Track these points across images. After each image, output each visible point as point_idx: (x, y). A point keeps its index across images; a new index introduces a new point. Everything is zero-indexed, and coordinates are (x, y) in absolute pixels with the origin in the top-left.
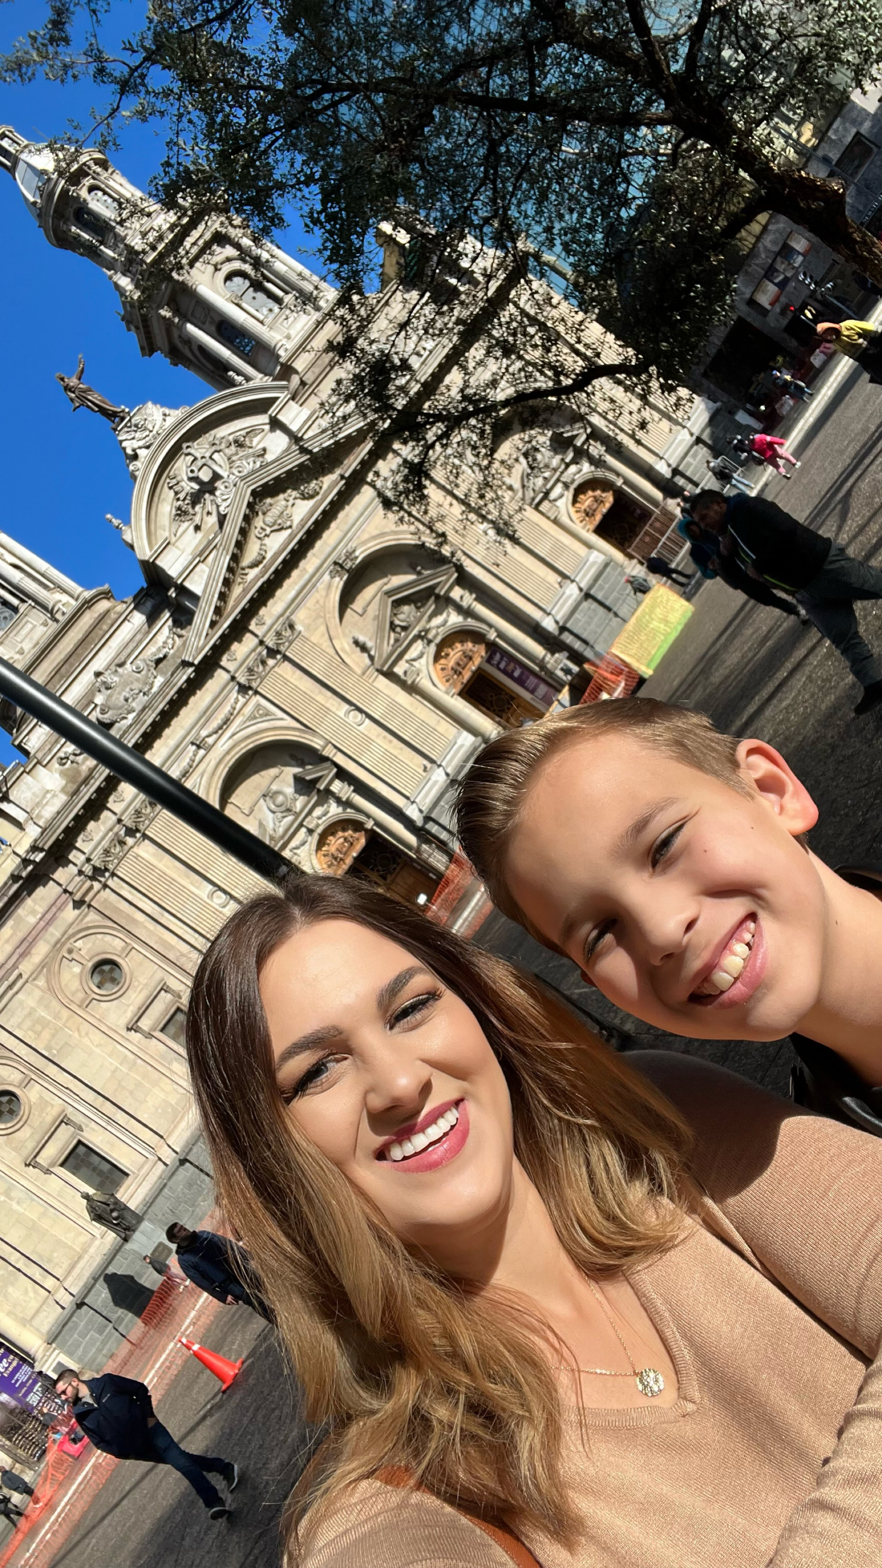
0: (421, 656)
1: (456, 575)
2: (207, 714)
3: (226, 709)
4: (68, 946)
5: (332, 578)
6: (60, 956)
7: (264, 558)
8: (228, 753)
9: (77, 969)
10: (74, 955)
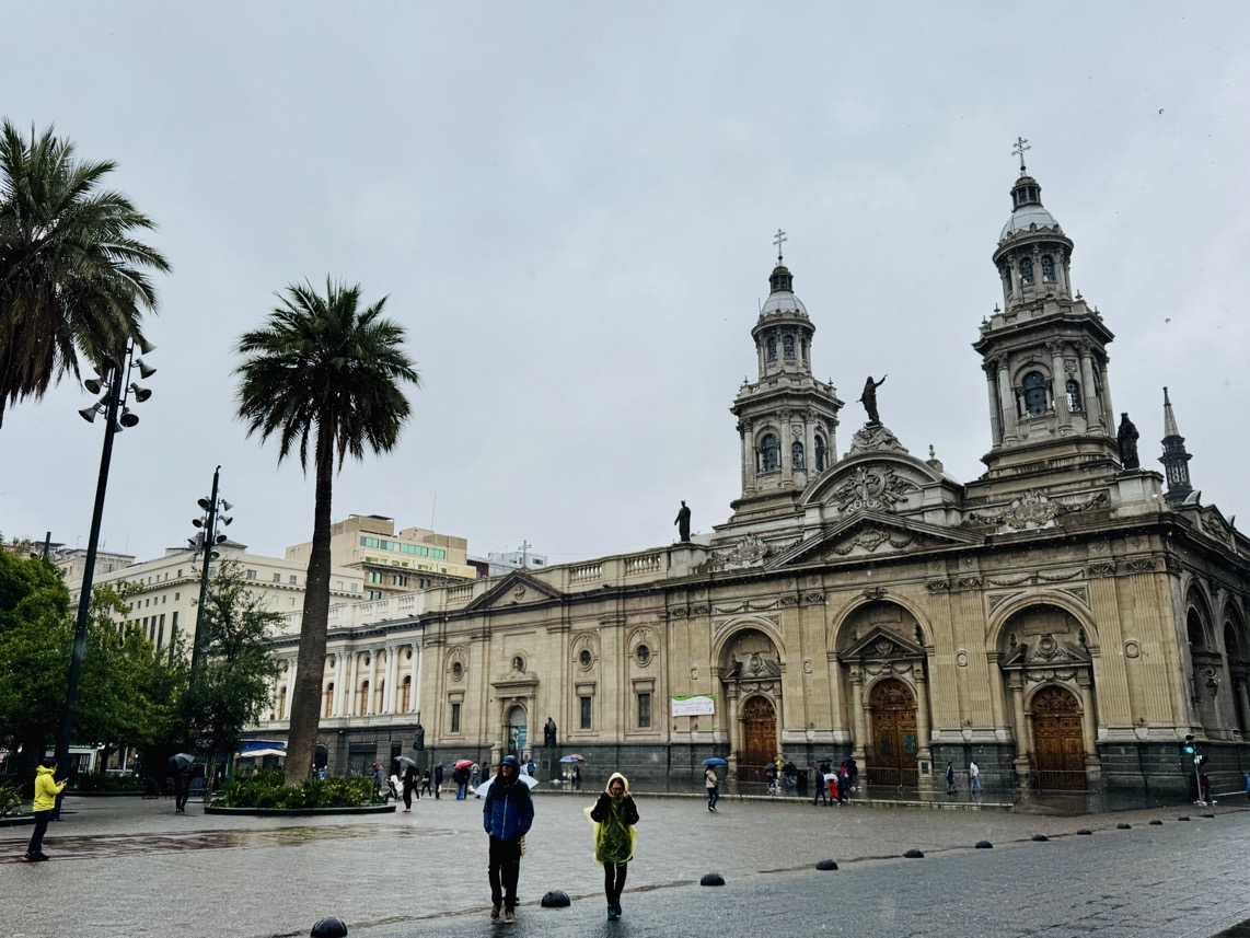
0: (874, 675)
2: (758, 597)
3: (767, 603)
4: (644, 628)
5: (862, 595)
6: (639, 629)
7: (847, 554)
8: (750, 622)
9: (638, 640)
10: (641, 634)
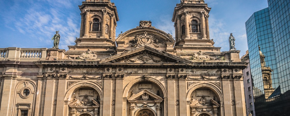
0: (139, 107)
1: (162, 101)
4: (28, 82)
5: (140, 78)
6: (25, 82)
7: (134, 62)
8: (87, 83)
9: (24, 86)
10: (26, 84)
